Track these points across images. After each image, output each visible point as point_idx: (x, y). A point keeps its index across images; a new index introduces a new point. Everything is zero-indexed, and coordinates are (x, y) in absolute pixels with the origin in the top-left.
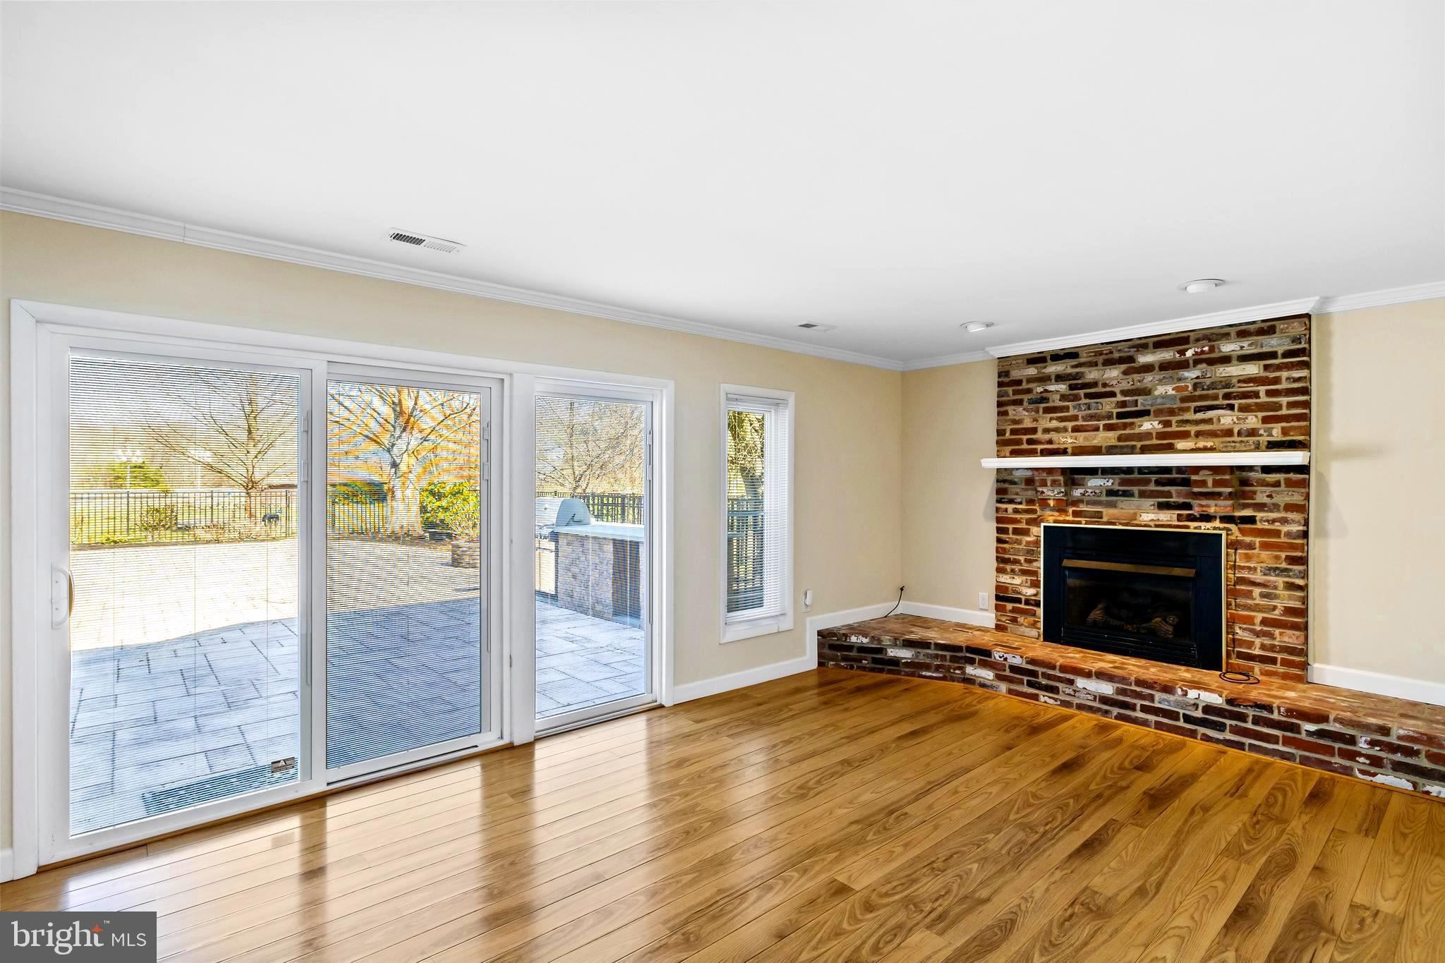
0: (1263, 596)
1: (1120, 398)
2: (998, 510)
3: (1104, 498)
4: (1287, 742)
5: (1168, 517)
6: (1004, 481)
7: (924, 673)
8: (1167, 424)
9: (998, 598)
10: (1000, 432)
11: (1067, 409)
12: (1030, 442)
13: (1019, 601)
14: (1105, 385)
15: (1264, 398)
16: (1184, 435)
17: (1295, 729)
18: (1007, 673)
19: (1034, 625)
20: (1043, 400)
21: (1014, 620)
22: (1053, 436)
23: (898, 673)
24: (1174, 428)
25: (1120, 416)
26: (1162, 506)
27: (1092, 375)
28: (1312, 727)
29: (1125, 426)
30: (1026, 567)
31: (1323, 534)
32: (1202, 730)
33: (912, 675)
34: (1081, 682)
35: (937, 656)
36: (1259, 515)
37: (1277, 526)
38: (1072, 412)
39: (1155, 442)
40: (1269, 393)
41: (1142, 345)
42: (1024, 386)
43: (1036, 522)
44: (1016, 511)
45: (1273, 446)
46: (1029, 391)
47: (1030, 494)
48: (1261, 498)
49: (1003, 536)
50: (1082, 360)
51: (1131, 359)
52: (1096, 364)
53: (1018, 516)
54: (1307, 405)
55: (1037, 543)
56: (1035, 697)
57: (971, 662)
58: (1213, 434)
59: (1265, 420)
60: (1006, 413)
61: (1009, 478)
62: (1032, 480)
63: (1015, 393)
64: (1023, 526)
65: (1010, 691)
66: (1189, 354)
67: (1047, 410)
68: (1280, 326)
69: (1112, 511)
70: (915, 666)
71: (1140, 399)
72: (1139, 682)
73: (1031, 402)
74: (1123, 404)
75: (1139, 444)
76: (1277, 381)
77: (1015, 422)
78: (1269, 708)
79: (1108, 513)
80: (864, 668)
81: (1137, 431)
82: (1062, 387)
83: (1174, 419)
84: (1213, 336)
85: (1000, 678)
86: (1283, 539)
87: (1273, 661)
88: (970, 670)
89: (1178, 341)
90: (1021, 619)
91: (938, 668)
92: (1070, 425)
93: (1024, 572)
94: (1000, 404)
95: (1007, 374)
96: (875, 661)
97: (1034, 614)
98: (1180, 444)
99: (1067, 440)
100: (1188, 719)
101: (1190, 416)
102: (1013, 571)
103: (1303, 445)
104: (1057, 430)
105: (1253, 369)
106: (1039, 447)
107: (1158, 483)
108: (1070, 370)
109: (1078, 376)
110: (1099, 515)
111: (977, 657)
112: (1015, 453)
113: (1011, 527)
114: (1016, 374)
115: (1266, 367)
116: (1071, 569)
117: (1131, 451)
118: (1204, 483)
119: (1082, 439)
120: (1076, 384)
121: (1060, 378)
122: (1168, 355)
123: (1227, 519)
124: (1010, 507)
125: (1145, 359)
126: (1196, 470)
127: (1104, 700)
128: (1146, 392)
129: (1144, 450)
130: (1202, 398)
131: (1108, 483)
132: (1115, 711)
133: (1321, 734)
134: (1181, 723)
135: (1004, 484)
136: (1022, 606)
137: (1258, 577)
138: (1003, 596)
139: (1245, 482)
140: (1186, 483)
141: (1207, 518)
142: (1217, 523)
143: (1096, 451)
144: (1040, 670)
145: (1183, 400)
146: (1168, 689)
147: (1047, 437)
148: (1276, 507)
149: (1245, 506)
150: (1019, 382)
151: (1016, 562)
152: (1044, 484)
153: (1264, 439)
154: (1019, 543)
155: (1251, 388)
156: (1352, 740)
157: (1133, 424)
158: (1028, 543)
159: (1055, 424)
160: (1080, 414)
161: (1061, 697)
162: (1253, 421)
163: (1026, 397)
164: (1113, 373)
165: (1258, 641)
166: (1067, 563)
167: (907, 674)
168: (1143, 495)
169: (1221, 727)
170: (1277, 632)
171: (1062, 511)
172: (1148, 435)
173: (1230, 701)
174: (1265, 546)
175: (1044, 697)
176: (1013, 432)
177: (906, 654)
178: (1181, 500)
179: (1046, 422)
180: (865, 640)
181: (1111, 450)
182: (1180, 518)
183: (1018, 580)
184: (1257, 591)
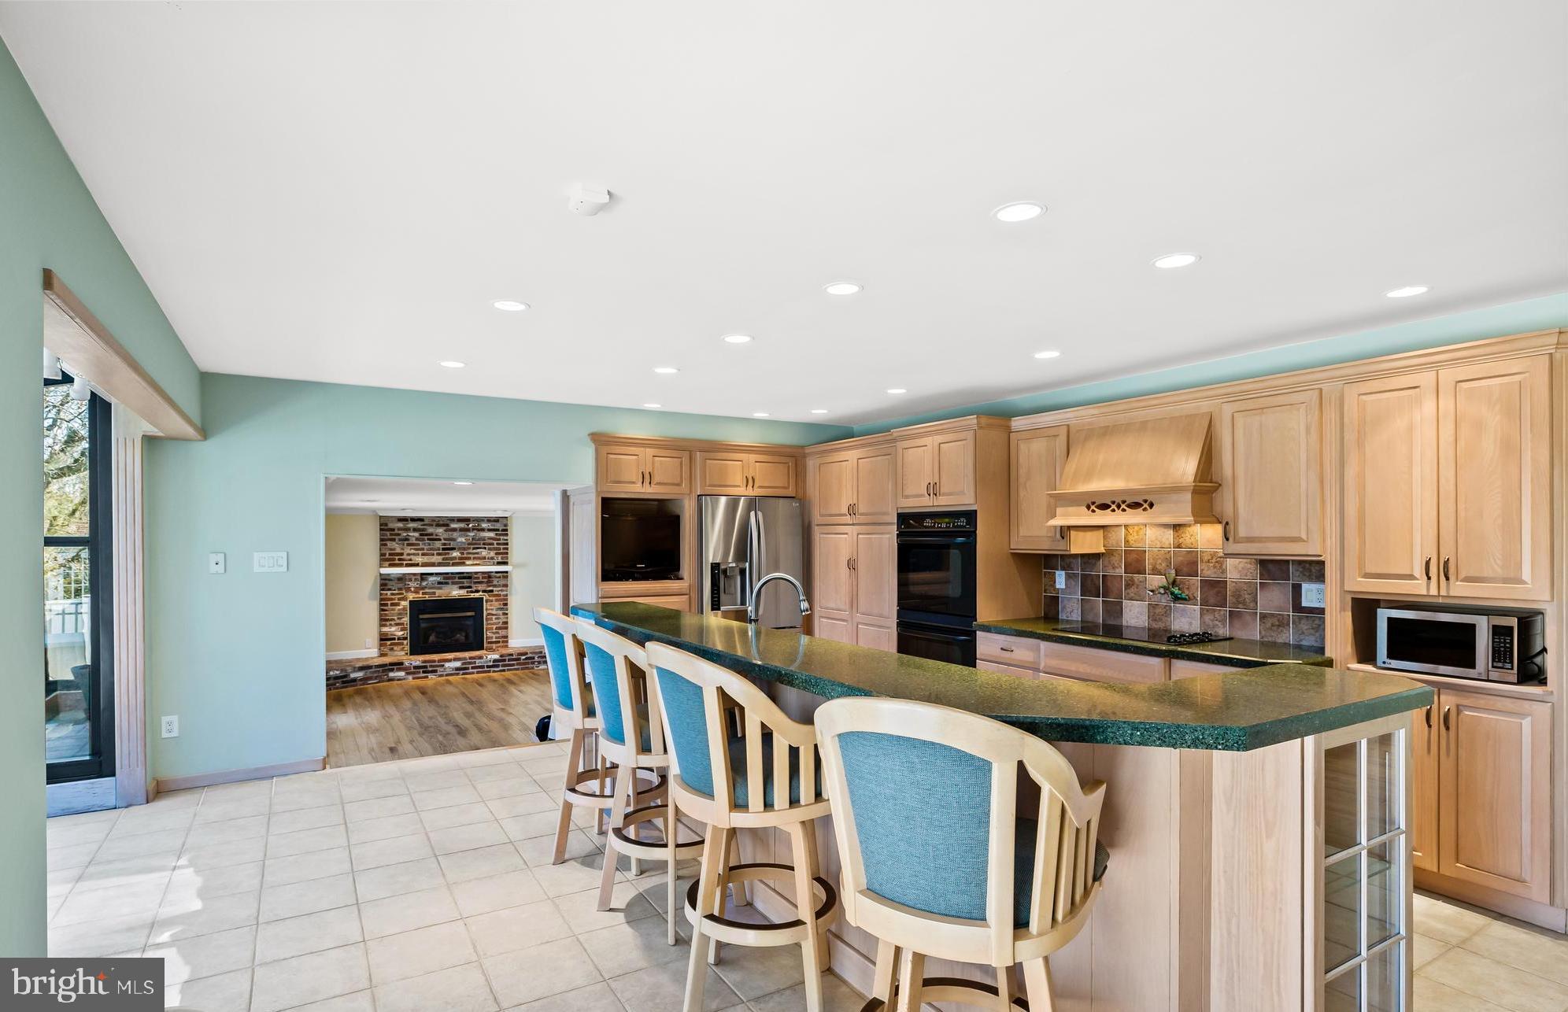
0: (496, 619)
1: (443, 541)
2: (381, 594)
3: (436, 585)
4: (517, 664)
5: (463, 592)
6: (385, 579)
7: (370, 682)
8: (463, 553)
9: (381, 640)
10: (382, 555)
11: (419, 545)
12: (400, 560)
13: (394, 639)
14: (437, 535)
15: (496, 546)
16: (469, 559)
17: (519, 659)
18: (412, 670)
19: (402, 649)
20: (407, 539)
21: (392, 649)
22: (412, 557)
23: (356, 685)
24: (465, 556)
25: (443, 549)
26: (461, 588)
27: (430, 530)
28: (524, 657)
29: (446, 554)
30: (398, 621)
31: (511, 594)
32: (492, 669)
33: (364, 684)
34: (447, 665)
35: (375, 672)
36: (494, 589)
37: (500, 593)
38: (421, 546)
39: (457, 561)
40: (497, 544)
41: (452, 520)
42: (396, 532)
43: (404, 599)
44: (392, 594)
45: (499, 563)
46: (399, 535)
47: (400, 585)
48: (495, 583)
49: (385, 608)
50: (425, 523)
51: (447, 525)
52: (432, 525)
53: (393, 597)
54: (507, 549)
55: (404, 609)
56: (427, 677)
57: (392, 670)
58: (479, 558)
59: (496, 554)
60: (386, 545)
61: (388, 578)
62: (402, 579)
63: (391, 535)
64: (396, 601)
65: (414, 679)
66: (470, 526)
67: (408, 545)
68: (500, 520)
69: (440, 591)
70: (364, 680)
71: (452, 543)
72: (470, 658)
73: (400, 540)
74: (445, 544)
75: (451, 562)
76: (499, 540)
77: (391, 549)
78: (512, 655)
79: (438, 592)
80: (337, 688)
81: (450, 556)
82: (416, 534)
83: (465, 552)
84: (479, 520)
85: (408, 674)
86: (502, 597)
87: (499, 642)
88: (391, 674)
89: (466, 520)
90: (395, 648)
91: (376, 678)
92: (420, 552)
93: (397, 624)
94: (382, 540)
95: (386, 525)
96: (344, 682)
97: (403, 644)
98: (468, 562)
99: (419, 559)
100: (488, 667)
101: (471, 551)
102: (391, 625)
103: (505, 563)
104: (414, 554)
105: (492, 534)
106: (405, 562)
107: (459, 578)
108: (420, 527)
109: (423, 530)
110: (434, 593)
111: (395, 667)
112: (391, 565)
113: (389, 602)
114: (391, 526)
115: (496, 534)
116: (422, 619)
117: (447, 565)
118: (478, 578)
119: (426, 559)
120: (423, 533)
121: (415, 530)
122: (462, 525)
123: (484, 591)
124: (389, 592)
125: (454, 526)
126: (476, 573)
127: (457, 669)
128: (454, 540)
129: (454, 565)
130: (475, 544)
131: (439, 579)
132: (461, 672)
133: (526, 659)
134: (486, 669)
135: (385, 582)
136: (396, 641)
137: (494, 612)
138: (384, 639)
139: (490, 577)
140: (470, 578)
141: (477, 591)
142: (481, 593)
143: (433, 565)
144: (428, 664)
145: (469, 544)
146: (481, 658)
147: (409, 557)
148: (499, 586)
149: (490, 586)
150: (394, 530)
151: (393, 620)
152: (410, 580)
153: (496, 561)
154: (393, 610)
155: (491, 541)
156: (534, 658)
157: (448, 553)
158: (399, 610)
159: (413, 551)
160: (425, 547)
161: (439, 673)
162: (492, 554)
163: (397, 538)
164: (440, 530)
165: (494, 636)
166: (421, 617)
167: (361, 685)
168: (453, 583)
169: (498, 666)
170: (500, 631)
171: (416, 592)
172: (455, 558)
173: (501, 656)
174: (497, 600)
175: (430, 676)
176: (390, 554)
177: (360, 675)
178: (468, 585)
179: (408, 550)
180: (338, 672)
181: (440, 565)
182: (467, 592)
183: (393, 629)
184: (494, 617)
